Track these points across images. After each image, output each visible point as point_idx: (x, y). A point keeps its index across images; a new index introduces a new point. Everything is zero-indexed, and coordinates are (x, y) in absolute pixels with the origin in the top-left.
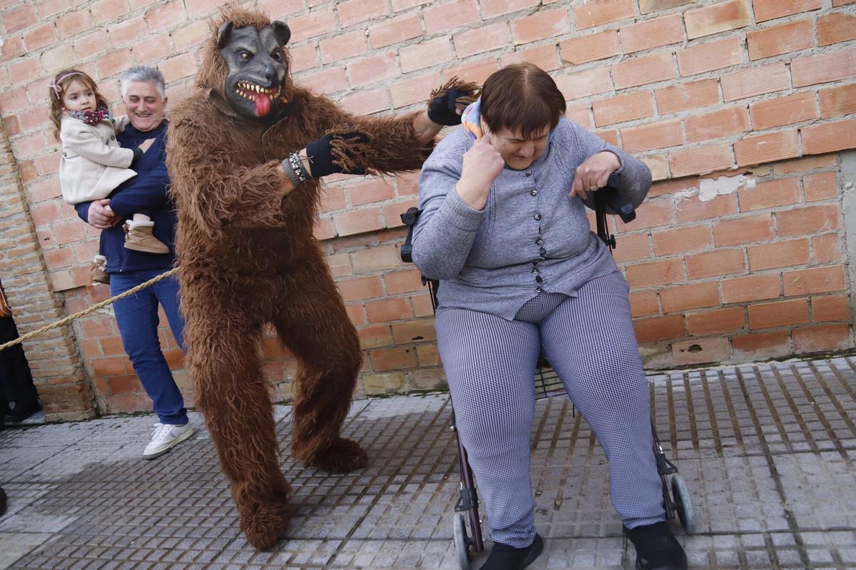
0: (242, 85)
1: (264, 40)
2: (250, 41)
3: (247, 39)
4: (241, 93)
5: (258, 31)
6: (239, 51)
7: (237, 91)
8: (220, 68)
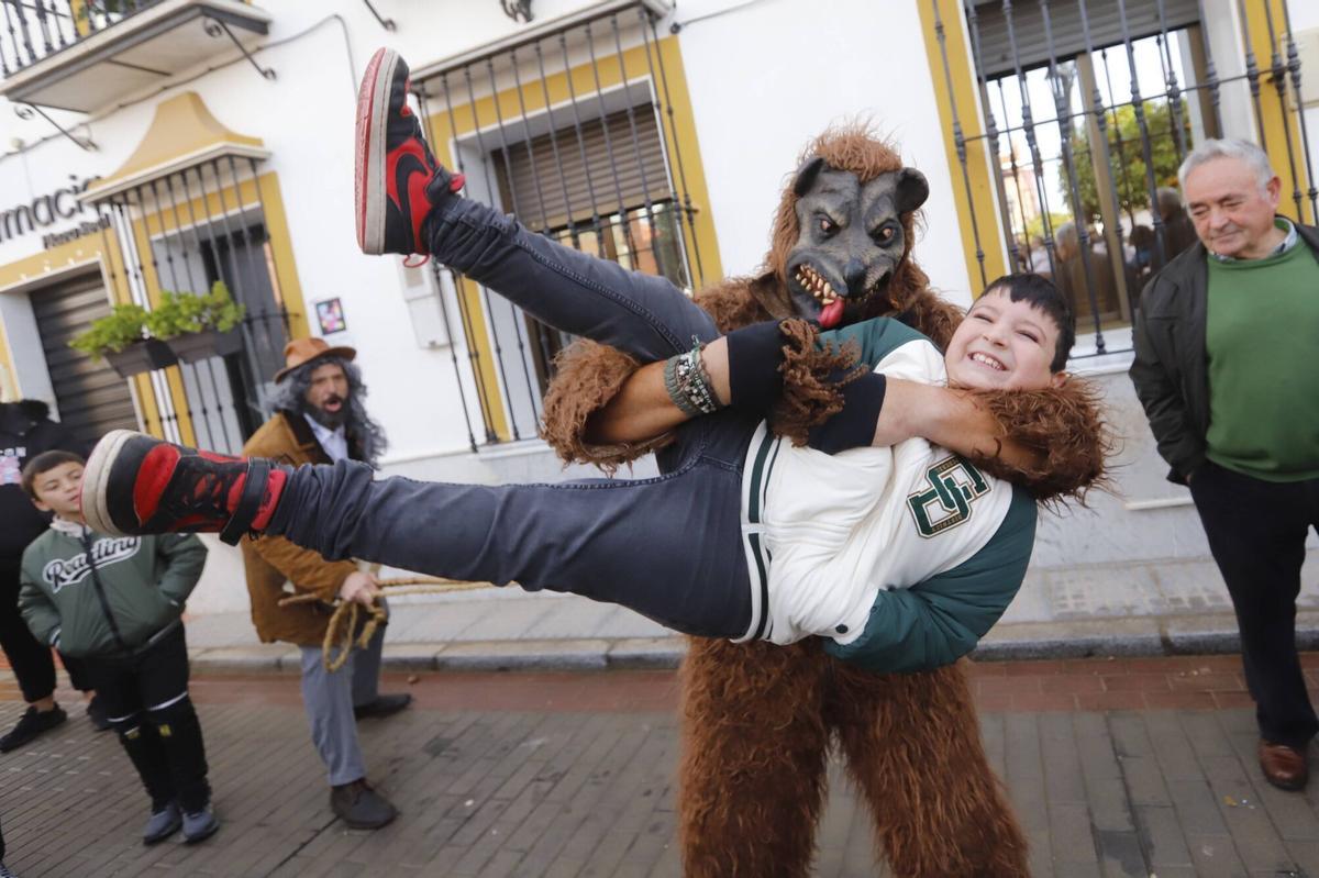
0: (806, 270)
1: (867, 203)
2: (840, 203)
3: (838, 196)
4: (804, 282)
5: (862, 185)
6: (818, 213)
7: (798, 277)
8: (787, 231)
